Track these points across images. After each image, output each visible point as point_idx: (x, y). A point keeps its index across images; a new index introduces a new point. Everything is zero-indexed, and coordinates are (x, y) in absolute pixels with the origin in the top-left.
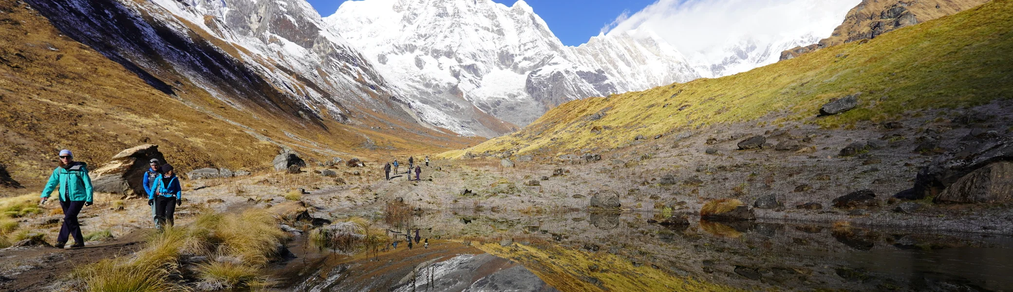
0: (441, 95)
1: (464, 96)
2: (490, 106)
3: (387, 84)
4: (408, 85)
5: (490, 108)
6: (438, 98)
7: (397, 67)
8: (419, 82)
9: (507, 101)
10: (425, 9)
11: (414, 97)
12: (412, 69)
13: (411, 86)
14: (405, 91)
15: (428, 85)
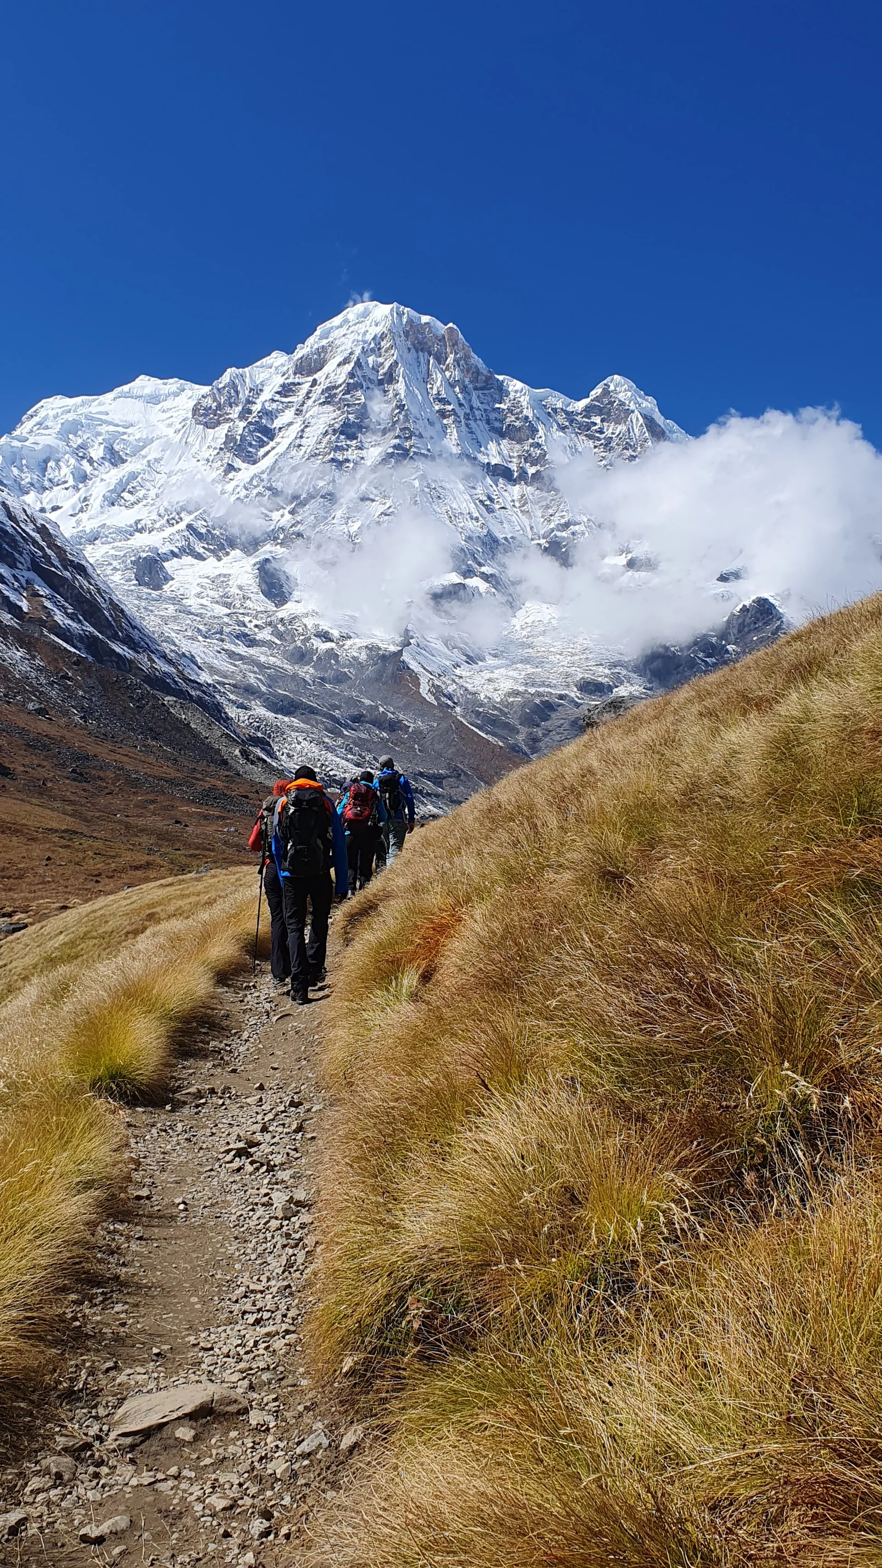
0: (343, 686)
1: (424, 690)
2: (514, 721)
3: (135, 634)
4: (232, 655)
5: (514, 730)
6: (332, 694)
7: (198, 595)
8: (269, 644)
9: (578, 705)
10: (299, 412)
11: (250, 691)
12: (248, 603)
13: (241, 658)
14: (212, 670)
15: (302, 656)
